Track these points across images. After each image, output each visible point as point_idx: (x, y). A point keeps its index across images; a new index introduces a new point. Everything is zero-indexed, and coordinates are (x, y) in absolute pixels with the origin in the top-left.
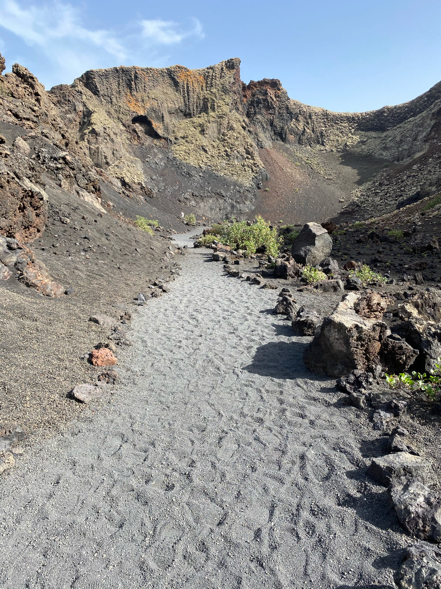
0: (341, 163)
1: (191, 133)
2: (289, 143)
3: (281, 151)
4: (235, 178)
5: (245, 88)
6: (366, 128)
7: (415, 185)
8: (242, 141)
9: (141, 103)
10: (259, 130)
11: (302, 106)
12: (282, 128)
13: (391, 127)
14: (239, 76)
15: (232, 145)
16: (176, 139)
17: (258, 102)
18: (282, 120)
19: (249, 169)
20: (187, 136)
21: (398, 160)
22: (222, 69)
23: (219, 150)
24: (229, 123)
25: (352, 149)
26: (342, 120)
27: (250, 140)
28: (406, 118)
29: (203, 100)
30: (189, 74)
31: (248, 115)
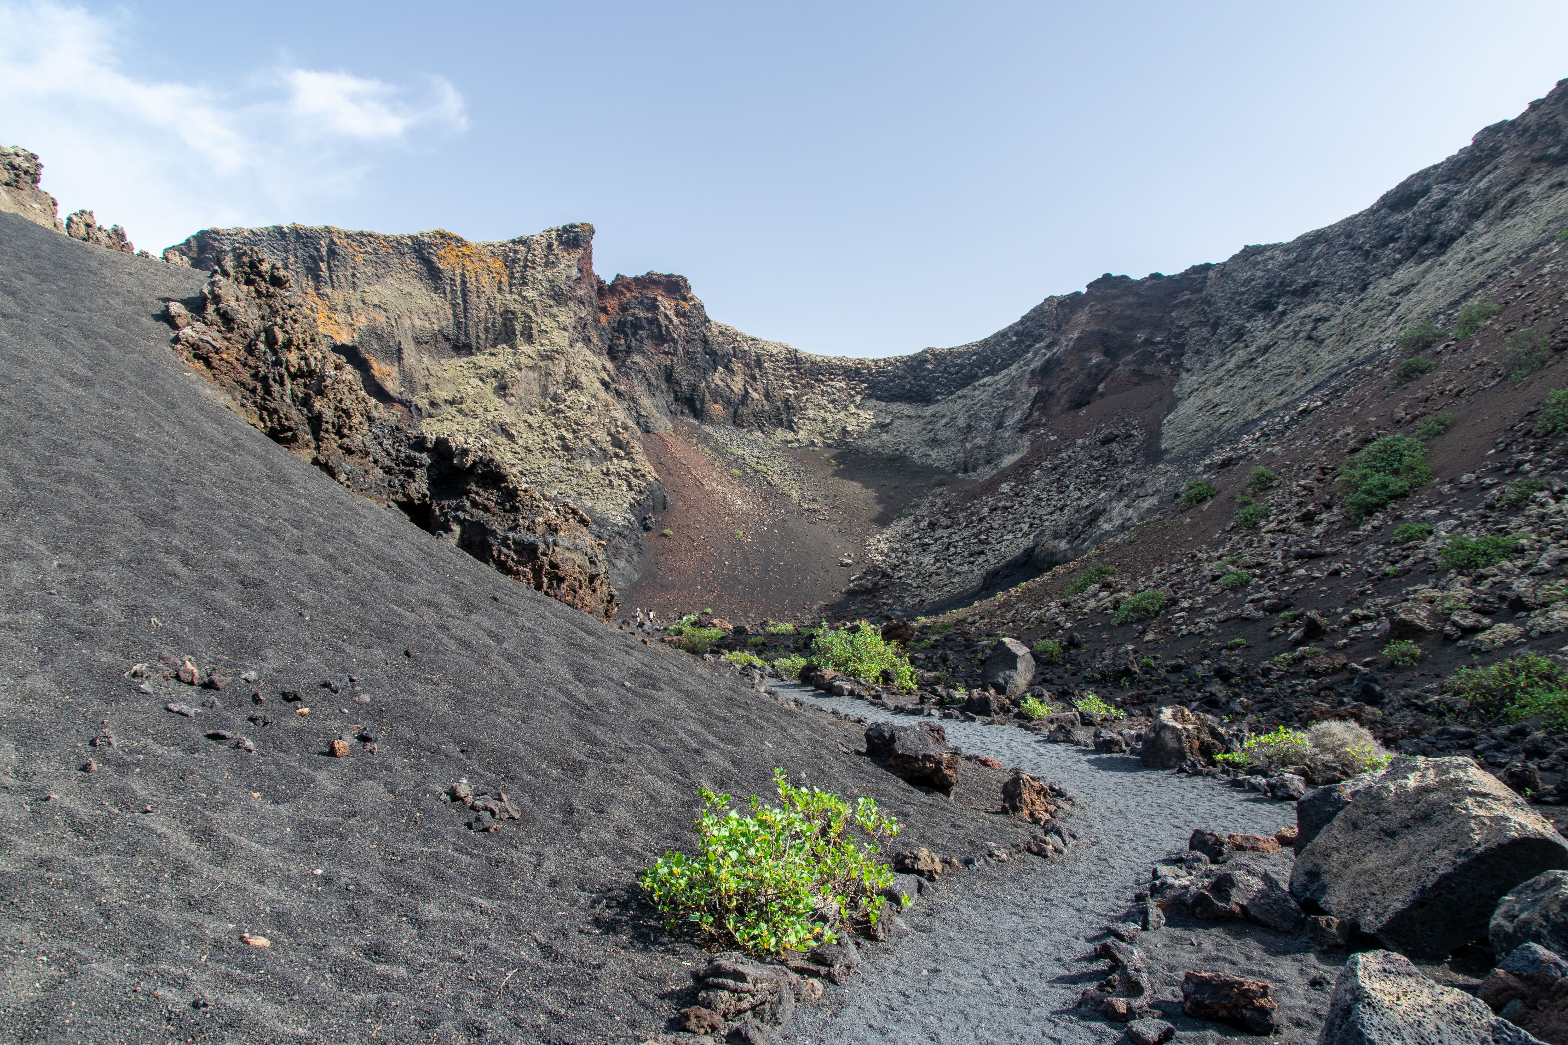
0: (836, 474)
1: (471, 392)
2: (712, 423)
3: (694, 440)
4: (587, 502)
5: (602, 290)
6: (887, 394)
7: (1009, 528)
8: (603, 416)
9: (343, 315)
10: (640, 391)
11: (739, 339)
12: (694, 388)
13: (942, 394)
14: (591, 264)
15: (576, 423)
16: (433, 404)
17: (636, 326)
18: (694, 367)
19: (620, 482)
20: (462, 398)
21: (965, 471)
22: (550, 246)
23: (544, 434)
24: (568, 372)
25: (859, 442)
26: (832, 374)
27: (620, 414)
28: (975, 377)
29: (501, 315)
30: (467, 252)
31: (612, 354)
